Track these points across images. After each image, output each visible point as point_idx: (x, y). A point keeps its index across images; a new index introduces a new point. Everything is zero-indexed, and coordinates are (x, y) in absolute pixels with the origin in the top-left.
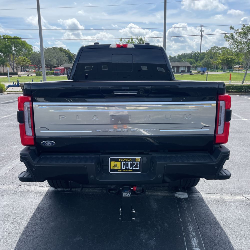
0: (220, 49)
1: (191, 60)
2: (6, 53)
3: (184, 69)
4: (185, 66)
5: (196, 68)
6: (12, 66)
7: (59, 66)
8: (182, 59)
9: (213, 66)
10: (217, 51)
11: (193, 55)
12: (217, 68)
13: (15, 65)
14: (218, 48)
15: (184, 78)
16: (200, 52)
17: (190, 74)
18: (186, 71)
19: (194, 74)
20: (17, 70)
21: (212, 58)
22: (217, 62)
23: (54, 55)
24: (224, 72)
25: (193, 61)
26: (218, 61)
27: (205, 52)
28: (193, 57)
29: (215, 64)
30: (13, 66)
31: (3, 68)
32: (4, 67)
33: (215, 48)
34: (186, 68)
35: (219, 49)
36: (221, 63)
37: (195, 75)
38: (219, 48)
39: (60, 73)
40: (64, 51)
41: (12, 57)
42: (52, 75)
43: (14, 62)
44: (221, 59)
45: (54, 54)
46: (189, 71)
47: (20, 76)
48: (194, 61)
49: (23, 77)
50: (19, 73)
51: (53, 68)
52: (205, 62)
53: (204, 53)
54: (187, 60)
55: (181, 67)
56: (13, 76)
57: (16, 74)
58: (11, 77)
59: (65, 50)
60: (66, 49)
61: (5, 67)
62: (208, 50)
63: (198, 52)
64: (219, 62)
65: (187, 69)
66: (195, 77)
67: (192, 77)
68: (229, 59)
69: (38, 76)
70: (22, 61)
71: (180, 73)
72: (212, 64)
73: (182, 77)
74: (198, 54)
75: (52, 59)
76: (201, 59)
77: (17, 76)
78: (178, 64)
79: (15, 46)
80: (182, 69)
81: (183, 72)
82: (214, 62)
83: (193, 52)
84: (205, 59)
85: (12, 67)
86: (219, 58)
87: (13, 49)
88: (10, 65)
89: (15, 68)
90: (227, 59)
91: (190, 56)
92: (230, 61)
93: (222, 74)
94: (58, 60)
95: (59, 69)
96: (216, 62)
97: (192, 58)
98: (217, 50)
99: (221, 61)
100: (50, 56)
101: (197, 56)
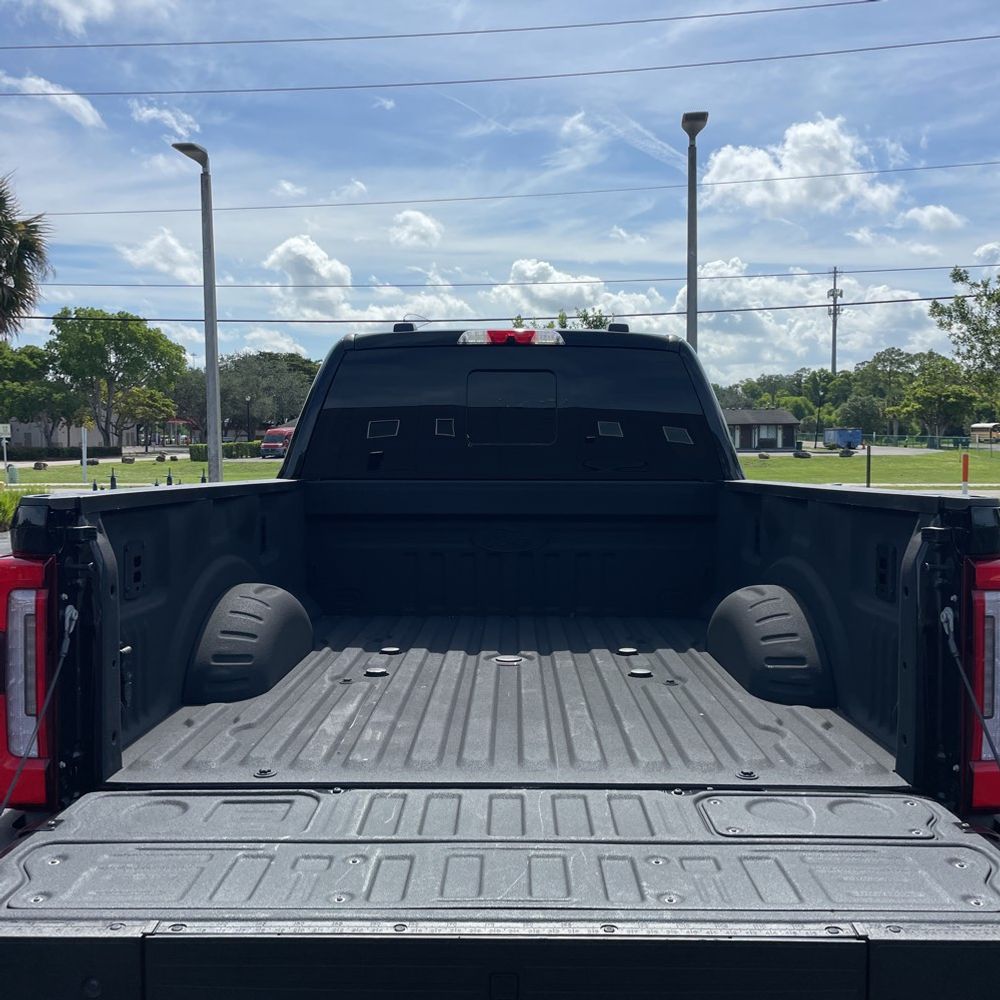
0: (911, 359)
1: (796, 402)
2: (83, 374)
3: (772, 436)
4: (776, 425)
5: (818, 430)
6: (103, 425)
7: (283, 423)
8: (763, 399)
9: (887, 424)
10: (898, 368)
11: (806, 382)
12: (903, 432)
13: (114, 418)
14: (902, 354)
15: (773, 469)
16: (830, 371)
17: (797, 456)
18: (780, 444)
19: (813, 455)
20: (120, 436)
21: (882, 394)
22: (902, 408)
23: (264, 383)
24: (932, 446)
25: (803, 406)
26: (906, 406)
27: (852, 370)
28: (806, 388)
29: (894, 416)
30: (108, 422)
31: (69, 429)
32: (73, 427)
33: (890, 355)
34: (780, 433)
35: (907, 361)
36: (920, 414)
37: (816, 459)
38: (908, 355)
39: (284, 451)
40: (306, 366)
41: (104, 388)
42: (252, 457)
43: (108, 409)
44: (917, 399)
45: (265, 376)
46: (790, 444)
47: (131, 461)
48: (811, 404)
49: (139, 464)
50: (125, 451)
51: (260, 429)
52: (855, 409)
53: (846, 375)
54: (783, 400)
55: (759, 426)
56: (101, 461)
57: (116, 453)
58: (97, 463)
59: (309, 362)
60: (313, 360)
61: (77, 426)
62: (863, 363)
63: (822, 370)
64: (909, 409)
65: (784, 435)
66: (816, 467)
67: (805, 468)
68: (948, 397)
69: (195, 460)
70: (143, 405)
71: (757, 450)
72: (884, 415)
73: (765, 465)
74: (824, 378)
75: (259, 397)
76: (837, 398)
77: (120, 460)
78: (748, 417)
79: (118, 350)
80: (764, 434)
81: (768, 445)
82: (891, 409)
83: (803, 370)
84: (853, 397)
85: (100, 428)
86: (909, 394)
87: (113, 358)
88: (96, 418)
89: (112, 429)
90: (940, 396)
91: (794, 386)
92: (953, 404)
93: (927, 455)
94: (278, 400)
95: (281, 433)
96: (898, 411)
97: (800, 394)
98: (901, 364)
99: (917, 406)
100: (251, 384)
101: (822, 384)
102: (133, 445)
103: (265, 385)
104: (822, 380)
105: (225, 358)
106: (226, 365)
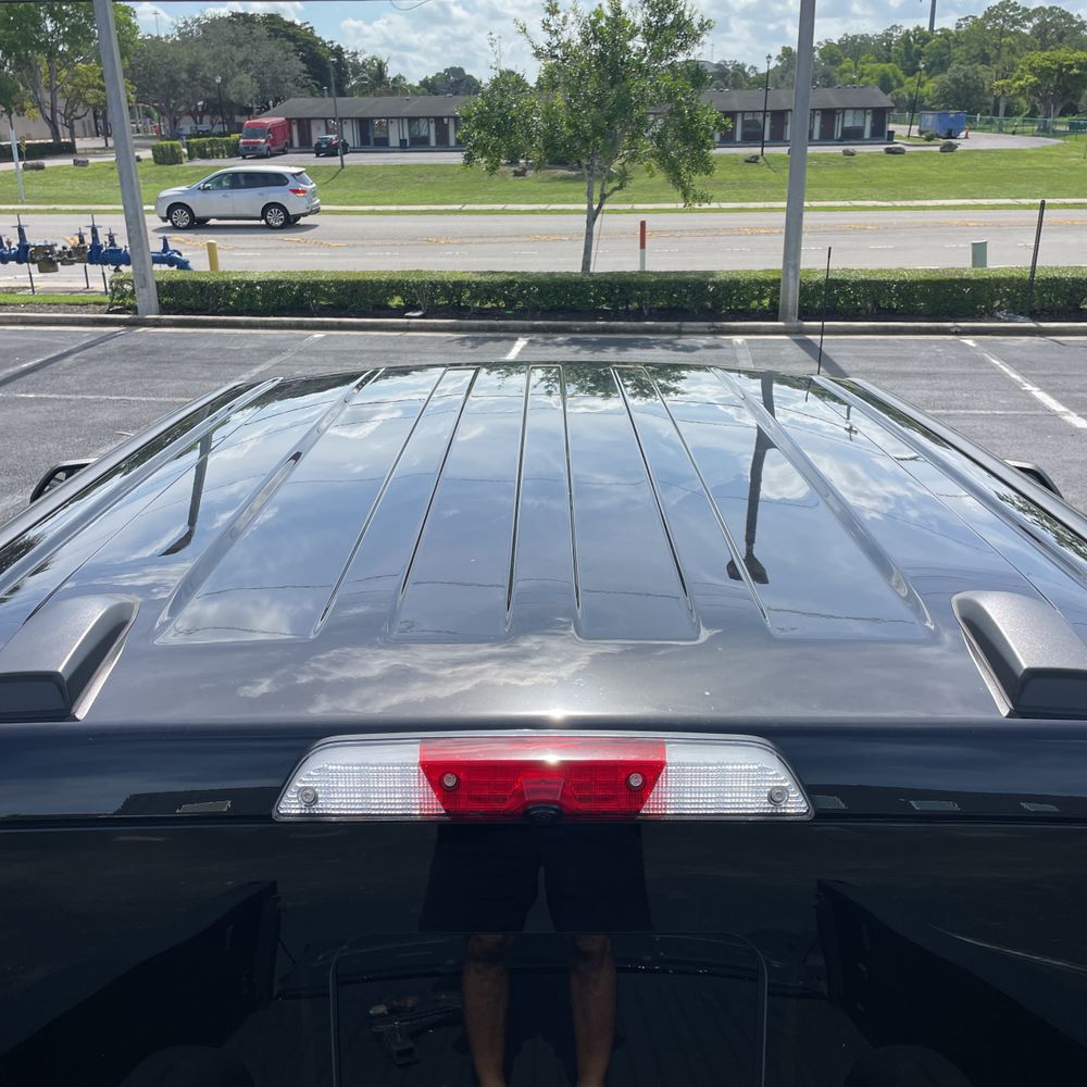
0: (1028, 15)
1: (883, 70)
2: (14, 46)
3: (859, 124)
4: (865, 109)
5: (914, 107)
6: (48, 113)
7: (269, 108)
8: (844, 66)
9: (991, 100)
10: (1012, 27)
11: (897, 44)
12: (1009, 113)
13: (61, 103)
14: (1018, 8)
15: (859, 170)
16: (927, 29)
17: (889, 151)
18: (867, 134)
19: (908, 149)
20: (71, 127)
21: (985, 59)
22: (1014, 81)
23: (240, 56)
24: (1046, 131)
25: (891, 75)
26: (1019, 79)
27: (952, 28)
28: (896, 51)
29: (1004, 92)
30: (53, 110)
31: (10, 117)
32: (14, 116)
33: (1003, 10)
34: (869, 119)
35: (1024, 18)
36: (1035, 88)
37: (914, 156)
38: (1025, 10)
39: (269, 148)
40: (290, 31)
41: (44, 68)
42: (231, 156)
43: (53, 91)
44: (1033, 70)
45: (240, 46)
46: (880, 133)
47: (85, 164)
48: (900, 73)
49: (96, 167)
50: (80, 144)
51: (241, 114)
52: (956, 81)
53: (946, 33)
54: (868, 68)
55: (844, 110)
56: (48, 163)
57: (69, 149)
58: (40, 167)
59: (292, 24)
60: (298, 23)
61: (18, 114)
62: (966, 19)
63: (918, 28)
64: (1022, 83)
65: (873, 121)
66: (913, 168)
67: (897, 169)
68: (1071, 67)
69: (160, 163)
70: (94, 88)
71: (840, 142)
72: (991, 90)
73: (849, 165)
74: (919, 39)
75: (234, 75)
76: (933, 64)
77: (69, 162)
78: (831, 99)
79: (55, 16)
80: (849, 123)
81: (853, 135)
82: (1001, 82)
83: (894, 27)
84: (954, 66)
85: (46, 118)
86: (1023, 64)
87: (49, 26)
88: (39, 105)
89: (59, 119)
90: (1061, 66)
91: (882, 48)
92: (1076, 76)
94: (259, 77)
95: (262, 126)
96: (1009, 86)
97: (888, 60)
98: (1016, 22)
99: (1033, 79)
100: (223, 56)
101: (916, 46)
102: (92, 136)
103: (241, 59)
104: (916, 41)
105: (190, 22)
106: (191, 31)
